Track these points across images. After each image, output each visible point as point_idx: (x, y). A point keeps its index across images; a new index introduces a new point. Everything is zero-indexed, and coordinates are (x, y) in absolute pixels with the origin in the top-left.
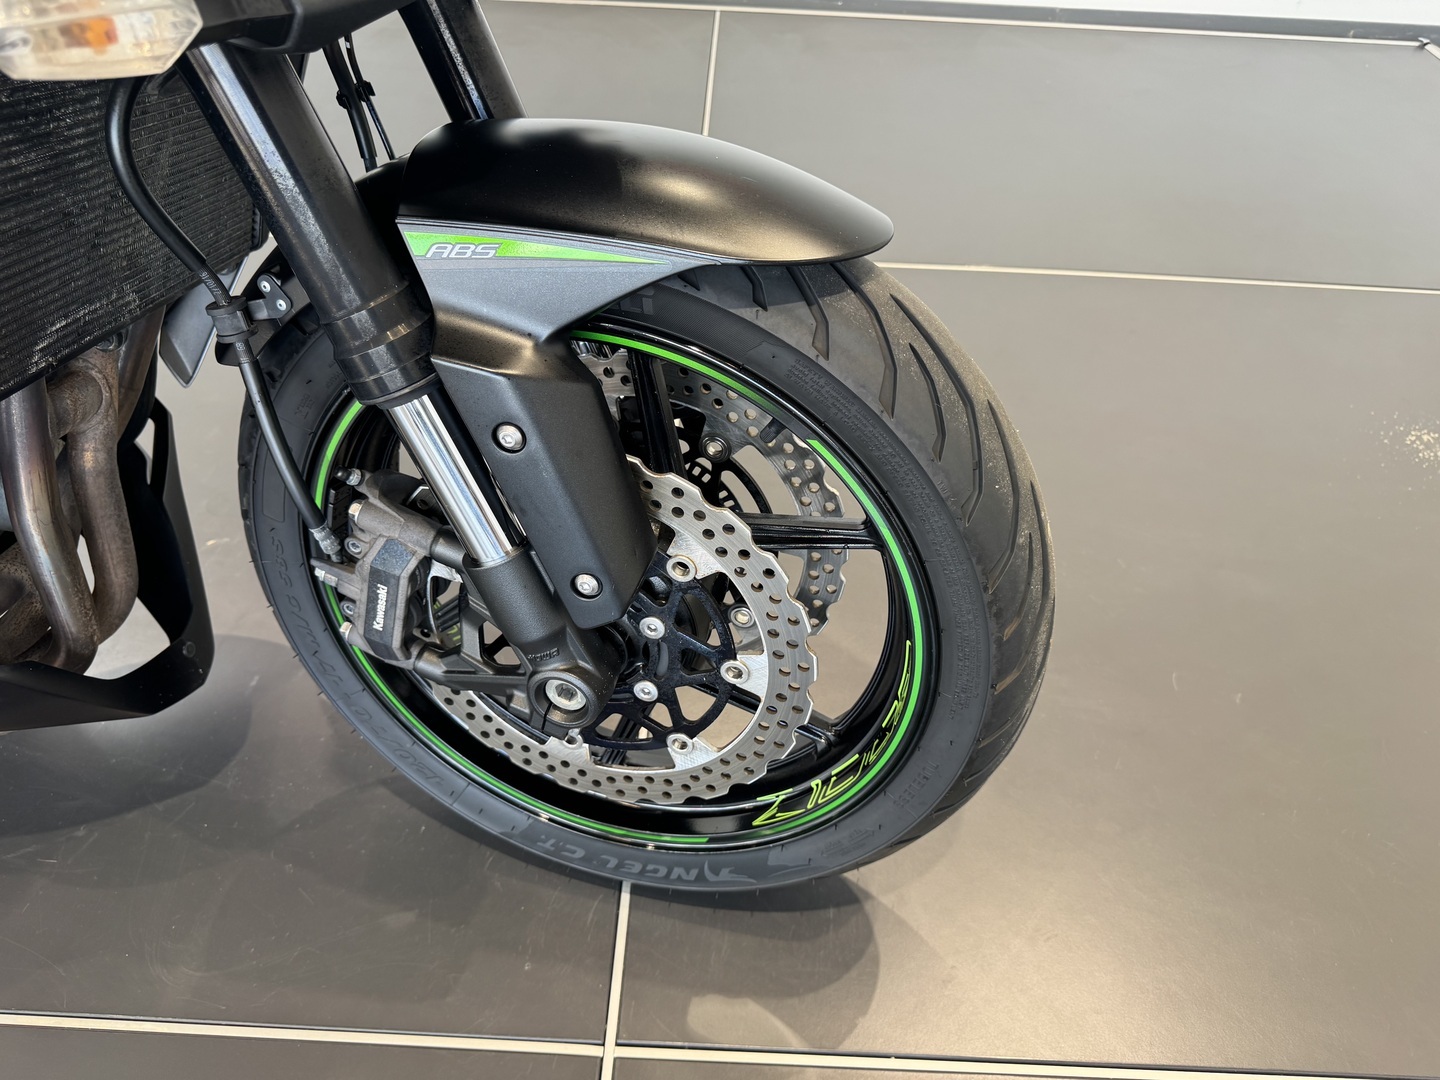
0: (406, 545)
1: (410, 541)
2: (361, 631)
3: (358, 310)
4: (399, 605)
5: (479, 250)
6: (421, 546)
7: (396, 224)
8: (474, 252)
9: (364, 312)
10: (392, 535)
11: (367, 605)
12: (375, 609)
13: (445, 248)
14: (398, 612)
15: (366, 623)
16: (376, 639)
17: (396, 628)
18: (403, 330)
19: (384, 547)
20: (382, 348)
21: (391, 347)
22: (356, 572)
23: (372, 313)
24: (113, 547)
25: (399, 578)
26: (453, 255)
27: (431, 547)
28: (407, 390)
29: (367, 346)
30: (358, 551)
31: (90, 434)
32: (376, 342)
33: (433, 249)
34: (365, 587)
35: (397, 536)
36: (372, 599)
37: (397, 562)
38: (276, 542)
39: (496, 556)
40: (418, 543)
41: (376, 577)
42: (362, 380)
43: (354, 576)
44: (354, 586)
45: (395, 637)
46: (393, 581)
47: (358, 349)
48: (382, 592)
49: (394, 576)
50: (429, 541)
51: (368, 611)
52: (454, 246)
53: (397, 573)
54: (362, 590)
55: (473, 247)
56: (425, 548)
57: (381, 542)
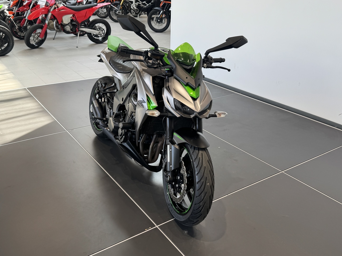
3: (168, 136)
7: (174, 132)
28: (168, 144)
31: (160, 143)
47: (167, 139)
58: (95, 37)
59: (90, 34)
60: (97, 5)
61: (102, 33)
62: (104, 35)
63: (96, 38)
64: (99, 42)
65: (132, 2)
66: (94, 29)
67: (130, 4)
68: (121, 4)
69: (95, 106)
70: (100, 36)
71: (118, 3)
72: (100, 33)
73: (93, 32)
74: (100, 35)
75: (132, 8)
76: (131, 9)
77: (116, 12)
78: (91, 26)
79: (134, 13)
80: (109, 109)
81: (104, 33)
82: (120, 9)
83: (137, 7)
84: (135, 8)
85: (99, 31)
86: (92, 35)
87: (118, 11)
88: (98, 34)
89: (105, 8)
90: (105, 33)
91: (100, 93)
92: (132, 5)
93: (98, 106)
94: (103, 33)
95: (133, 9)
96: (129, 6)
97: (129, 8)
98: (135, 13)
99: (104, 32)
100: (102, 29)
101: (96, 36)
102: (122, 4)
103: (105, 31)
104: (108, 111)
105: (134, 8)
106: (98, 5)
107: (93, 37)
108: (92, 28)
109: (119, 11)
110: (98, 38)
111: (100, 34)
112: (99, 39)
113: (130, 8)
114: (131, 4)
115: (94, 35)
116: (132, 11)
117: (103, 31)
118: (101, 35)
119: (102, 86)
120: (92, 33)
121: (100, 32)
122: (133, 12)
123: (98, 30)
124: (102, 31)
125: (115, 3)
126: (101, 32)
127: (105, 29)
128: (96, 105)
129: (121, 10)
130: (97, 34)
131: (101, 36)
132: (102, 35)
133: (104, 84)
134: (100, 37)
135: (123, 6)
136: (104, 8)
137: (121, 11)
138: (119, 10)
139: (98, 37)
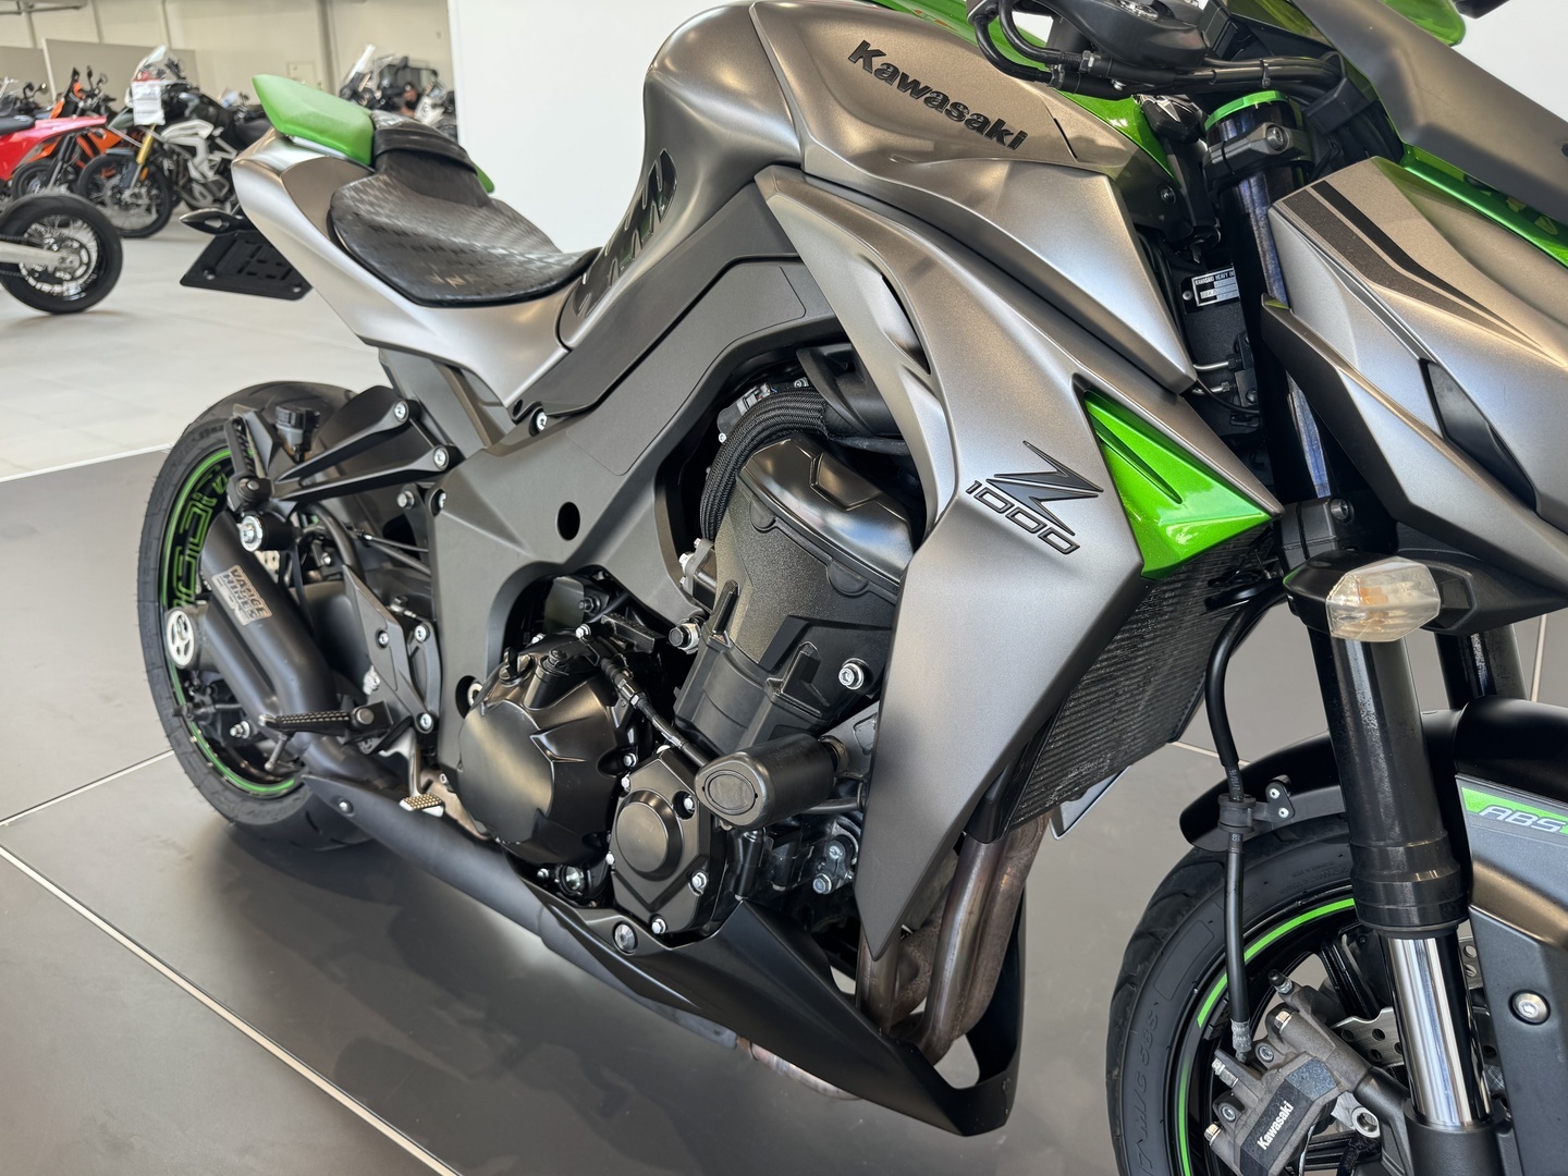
0: (1331, 1073)
1: (1337, 1070)
2: (1240, 1141)
3: (1397, 845)
4: (1298, 1130)
5: (1541, 822)
6: (1348, 1079)
7: (1455, 779)
8: (1535, 823)
9: (1401, 849)
10: (1320, 1057)
11: (1261, 1117)
12: (1268, 1125)
13: (1504, 812)
14: (1294, 1137)
15: (1250, 1134)
16: (1255, 1156)
17: (1284, 1153)
18: (1434, 874)
19: (1306, 1065)
20: (1409, 884)
21: (1417, 885)
22: (1264, 1079)
23: (1409, 851)
24: (990, 965)
25: (1313, 1102)
26: (1509, 820)
27: (1359, 1084)
28: (1419, 929)
29: (1392, 878)
30: (1268, 1058)
31: (1015, 861)
32: (1404, 877)
33: (1490, 810)
34: (1268, 1098)
35: (1324, 1059)
36: (1270, 1114)
37: (1316, 1086)
38: (1154, 1017)
39: (1449, 1123)
40: (1346, 1076)
41: (1286, 1092)
42: (1375, 905)
43: (1258, 1083)
44: (1253, 1094)
45: (1277, 1162)
46: (1304, 1103)
47: (1382, 878)
48: (1286, 1111)
49: (1307, 1099)
50: (1359, 1077)
51: (1259, 1124)
52: (1514, 812)
53: (1313, 1096)
54: (1261, 1100)
55: (1535, 818)
56: (1352, 1083)
57: (1304, 1060)
58: (39, 286)
59: (10, 270)
60: (32, 126)
61: (76, 264)
62: (90, 271)
63: (46, 288)
64: (63, 307)
65: (192, 151)
66: (30, 244)
67: (186, 161)
68: (141, 158)
69: (242, 618)
70: (68, 277)
71: (123, 156)
72: (68, 261)
73: (26, 256)
74: (65, 270)
75: (194, 174)
76: (191, 180)
77: (121, 192)
78: (14, 227)
79: (204, 197)
80: (396, 629)
81: (88, 265)
82: (138, 180)
83: (217, 172)
84: (211, 175)
85: (59, 255)
86: (24, 272)
87: (128, 187)
88: (56, 269)
89: (61, 184)
90: (93, 264)
91: (275, 501)
92: (197, 160)
93: (267, 613)
94: (81, 263)
95: (202, 181)
96: (181, 169)
97: (180, 176)
98: (210, 198)
99: (85, 259)
100: (76, 245)
101: (47, 276)
102: (148, 162)
103: (94, 256)
104: (384, 639)
105: (204, 176)
106: (37, 127)
107: (32, 281)
108: (19, 238)
109: (136, 190)
110: (57, 289)
111: (64, 266)
112: (62, 293)
113: (184, 176)
114: (187, 156)
115: (32, 272)
116: (197, 188)
117: (83, 253)
118: (72, 273)
119: (279, 443)
120: (21, 266)
121: (63, 260)
122: (201, 194)
123: (50, 248)
124: (77, 252)
125: (108, 154)
126: (73, 259)
127: (93, 246)
128: (248, 608)
129: (142, 185)
130: (50, 269)
131: (73, 279)
132: (79, 273)
133: (298, 425)
134: (67, 281)
135: (153, 168)
136: (55, 183)
137: (144, 190)
138: (135, 186)
139: (60, 282)
